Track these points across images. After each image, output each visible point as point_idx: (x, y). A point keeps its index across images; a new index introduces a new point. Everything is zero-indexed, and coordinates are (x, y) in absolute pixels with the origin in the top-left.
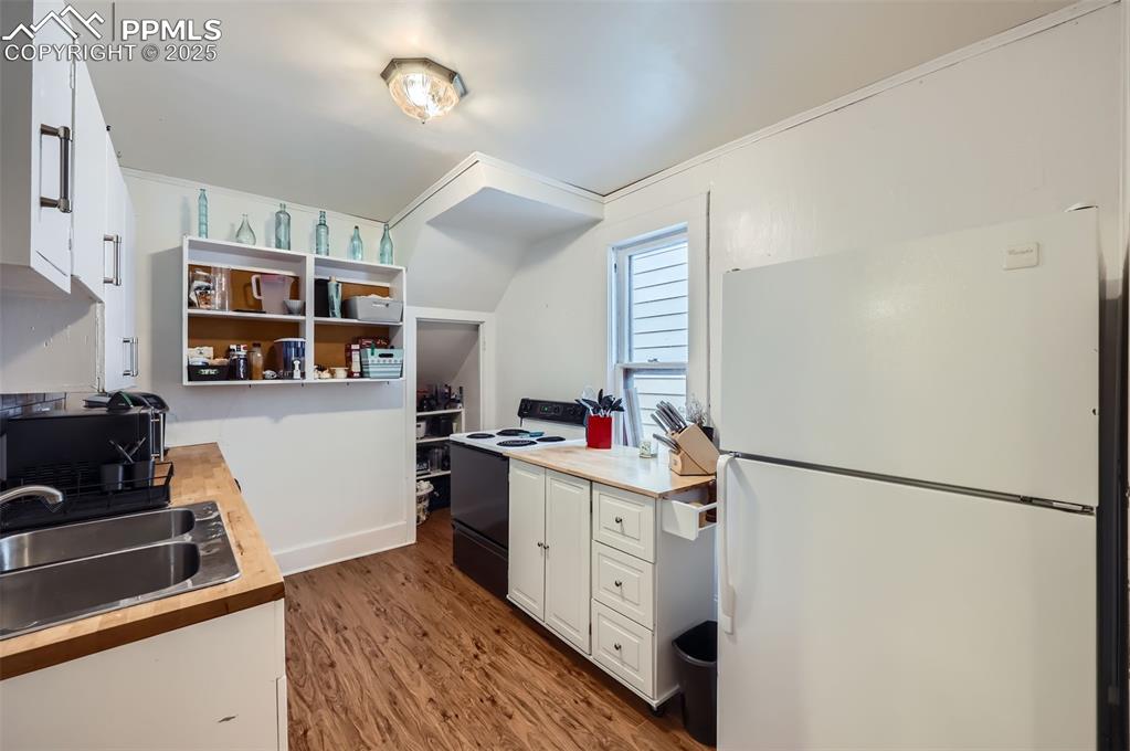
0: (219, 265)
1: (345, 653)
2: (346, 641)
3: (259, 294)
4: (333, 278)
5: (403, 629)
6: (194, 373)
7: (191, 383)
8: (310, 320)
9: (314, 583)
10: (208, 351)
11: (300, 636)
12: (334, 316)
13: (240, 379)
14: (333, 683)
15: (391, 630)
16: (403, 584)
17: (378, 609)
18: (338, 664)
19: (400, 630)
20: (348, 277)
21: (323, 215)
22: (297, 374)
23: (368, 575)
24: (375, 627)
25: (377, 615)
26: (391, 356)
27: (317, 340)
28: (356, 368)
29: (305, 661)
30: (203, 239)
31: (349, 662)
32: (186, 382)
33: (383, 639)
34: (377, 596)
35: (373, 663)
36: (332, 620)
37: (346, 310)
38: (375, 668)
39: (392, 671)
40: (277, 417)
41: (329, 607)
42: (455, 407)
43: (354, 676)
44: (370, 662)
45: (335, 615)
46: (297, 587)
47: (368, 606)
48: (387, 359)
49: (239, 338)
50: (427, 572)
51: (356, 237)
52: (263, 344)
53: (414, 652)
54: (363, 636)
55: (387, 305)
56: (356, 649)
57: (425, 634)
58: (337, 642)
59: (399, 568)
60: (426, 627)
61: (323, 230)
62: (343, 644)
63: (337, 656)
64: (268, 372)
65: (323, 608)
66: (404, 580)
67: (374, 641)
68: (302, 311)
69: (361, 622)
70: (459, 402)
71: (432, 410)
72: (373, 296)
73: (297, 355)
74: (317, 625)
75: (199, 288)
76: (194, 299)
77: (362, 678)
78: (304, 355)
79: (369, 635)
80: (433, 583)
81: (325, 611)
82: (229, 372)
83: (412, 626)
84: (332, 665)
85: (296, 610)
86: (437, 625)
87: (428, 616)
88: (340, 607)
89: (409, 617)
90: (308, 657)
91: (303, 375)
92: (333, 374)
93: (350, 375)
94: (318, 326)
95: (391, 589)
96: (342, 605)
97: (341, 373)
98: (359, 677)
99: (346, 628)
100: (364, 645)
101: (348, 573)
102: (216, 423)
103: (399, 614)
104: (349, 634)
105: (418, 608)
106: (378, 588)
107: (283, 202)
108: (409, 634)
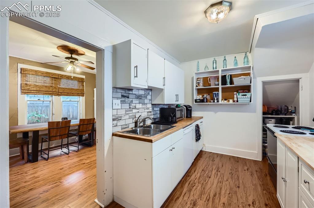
0: (201, 77)
1: (214, 177)
2: (217, 175)
3: (210, 82)
4: (227, 74)
5: (234, 181)
6: (196, 101)
7: (196, 103)
8: (220, 87)
9: (222, 158)
10: (201, 96)
11: (209, 167)
12: (227, 85)
13: (205, 102)
14: (207, 181)
15: (230, 180)
16: (245, 170)
17: (231, 172)
18: (211, 178)
19: (232, 181)
20: (233, 73)
21: (225, 57)
22: (216, 101)
23: (237, 163)
24: (227, 175)
25: (230, 173)
26: (246, 95)
27: (222, 92)
28: (235, 99)
29: (206, 173)
30: (198, 72)
31: (214, 179)
32: (195, 103)
33: (226, 180)
34: (234, 169)
35: (219, 184)
36: (218, 168)
37: (232, 82)
38: (218, 185)
39: (221, 189)
40: (216, 112)
41: (220, 165)
42: (292, 115)
43: (212, 183)
44: (218, 183)
45: (220, 167)
46: (217, 157)
47: (230, 170)
48: (244, 96)
49: (206, 93)
50: (256, 171)
51: (236, 60)
52: (210, 94)
53: (231, 189)
54: (222, 176)
55: (245, 79)
56: (218, 178)
57: (239, 187)
58: (215, 173)
59: (248, 165)
60: (240, 185)
61: (225, 61)
62: (216, 175)
63: (212, 177)
64: (212, 101)
65: (219, 164)
66: (246, 169)
67: (223, 179)
68: (218, 85)
69: (225, 173)
70: (294, 113)
71: (278, 115)
72: (242, 77)
73: (216, 96)
74: (214, 167)
75: (198, 83)
76: (197, 85)
77: (213, 185)
78: (218, 96)
79: (223, 177)
80: (255, 175)
81: (218, 166)
82: (202, 101)
83: (237, 183)
84: (210, 177)
85: (213, 161)
86: (245, 187)
87: (244, 183)
88: (223, 166)
89: (238, 179)
90: (207, 173)
91: (218, 101)
92: (229, 101)
93: (234, 102)
94: (222, 88)
95: (240, 170)
96: (224, 166)
97: (231, 101)
98: (213, 184)
99: (220, 172)
100: (220, 178)
101: (232, 160)
102: (203, 112)
103: (236, 177)
104: (219, 174)
105: (243, 179)
106: (237, 167)
107: (214, 58)
108: (234, 184)
